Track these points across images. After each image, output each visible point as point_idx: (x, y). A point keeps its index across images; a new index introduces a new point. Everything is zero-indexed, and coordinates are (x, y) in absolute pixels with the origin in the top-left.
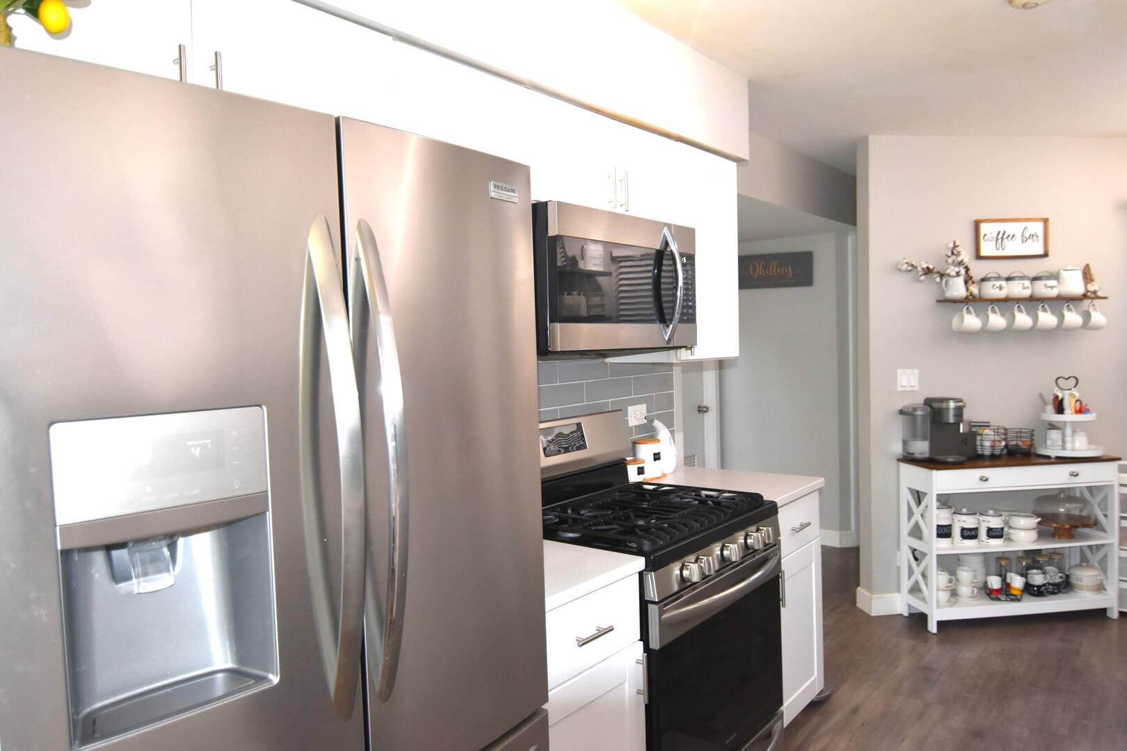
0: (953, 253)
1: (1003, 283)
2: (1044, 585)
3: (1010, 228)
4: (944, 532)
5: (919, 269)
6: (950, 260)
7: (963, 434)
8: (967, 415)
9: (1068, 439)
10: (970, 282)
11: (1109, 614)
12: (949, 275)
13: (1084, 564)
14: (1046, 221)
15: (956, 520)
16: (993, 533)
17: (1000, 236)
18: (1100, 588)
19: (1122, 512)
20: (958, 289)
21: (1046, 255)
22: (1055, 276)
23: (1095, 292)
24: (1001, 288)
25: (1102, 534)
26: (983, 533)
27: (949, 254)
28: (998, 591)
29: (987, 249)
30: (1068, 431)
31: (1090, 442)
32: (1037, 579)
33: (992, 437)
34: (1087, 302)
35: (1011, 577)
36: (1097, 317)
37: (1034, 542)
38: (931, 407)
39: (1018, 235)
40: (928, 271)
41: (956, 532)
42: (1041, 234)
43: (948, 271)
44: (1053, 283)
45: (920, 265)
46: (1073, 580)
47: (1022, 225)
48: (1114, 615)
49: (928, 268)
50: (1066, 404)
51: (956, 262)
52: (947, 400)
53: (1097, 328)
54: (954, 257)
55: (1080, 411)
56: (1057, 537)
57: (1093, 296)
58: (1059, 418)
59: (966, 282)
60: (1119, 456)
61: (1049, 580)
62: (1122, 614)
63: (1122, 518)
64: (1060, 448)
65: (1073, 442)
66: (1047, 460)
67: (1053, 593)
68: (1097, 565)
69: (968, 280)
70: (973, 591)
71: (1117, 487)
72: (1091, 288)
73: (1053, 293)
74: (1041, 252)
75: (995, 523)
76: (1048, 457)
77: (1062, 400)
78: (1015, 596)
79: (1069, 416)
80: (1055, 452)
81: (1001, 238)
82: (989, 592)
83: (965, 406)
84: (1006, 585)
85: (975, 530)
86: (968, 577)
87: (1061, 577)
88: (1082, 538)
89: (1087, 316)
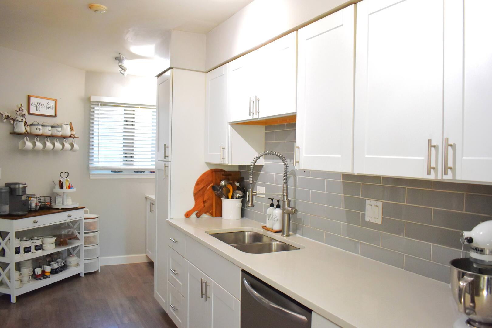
0: (19, 110)
1: (40, 127)
2: (58, 268)
3: (44, 102)
4: (17, 251)
5: (4, 116)
6: (18, 113)
7: (23, 200)
8: (28, 192)
9: (65, 200)
10: (26, 125)
11: (81, 275)
12: (18, 121)
13: (71, 256)
14: (56, 101)
15: (21, 244)
16: (38, 248)
17: (38, 105)
18: (78, 265)
19: (85, 230)
20: (21, 129)
21: (55, 116)
22: (60, 126)
23: (74, 135)
24: (40, 130)
25: (77, 241)
26: (33, 249)
27: (18, 110)
28: (40, 275)
29: (33, 110)
30: (65, 197)
31: (73, 201)
32: (55, 266)
33: (36, 202)
34: (71, 139)
35: (45, 267)
36: (76, 146)
37: (55, 248)
38: (10, 187)
39: (46, 105)
40: (8, 117)
41: (22, 250)
42: (54, 106)
43: (17, 119)
44: (59, 129)
45: (4, 114)
46: (68, 264)
47: (47, 101)
48: (83, 275)
49: (8, 116)
50: (64, 185)
51: (21, 115)
52: (19, 184)
53: (75, 151)
54: (20, 111)
55: (69, 187)
56: (61, 245)
57: (73, 137)
58: (62, 191)
59: (25, 125)
60: (84, 207)
61: (60, 265)
62: (85, 274)
63: (85, 233)
64: (62, 204)
65: (67, 202)
66: (57, 210)
67: (61, 271)
68: (75, 255)
69: (25, 123)
70: (30, 277)
71: (84, 219)
72: (73, 133)
73: (60, 134)
74: (54, 115)
75: (39, 242)
76: (58, 209)
77: (63, 182)
78: (46, 276)
79: (65, 190)
80: (60, 207)
81: (39, 105)
82: (35, 277)
83: (27, 187)
84: (43, 272)
85: (30, 247)
86: (27, 271)
87: (64, 263)
88: (71, 244)
89: (72, 145)
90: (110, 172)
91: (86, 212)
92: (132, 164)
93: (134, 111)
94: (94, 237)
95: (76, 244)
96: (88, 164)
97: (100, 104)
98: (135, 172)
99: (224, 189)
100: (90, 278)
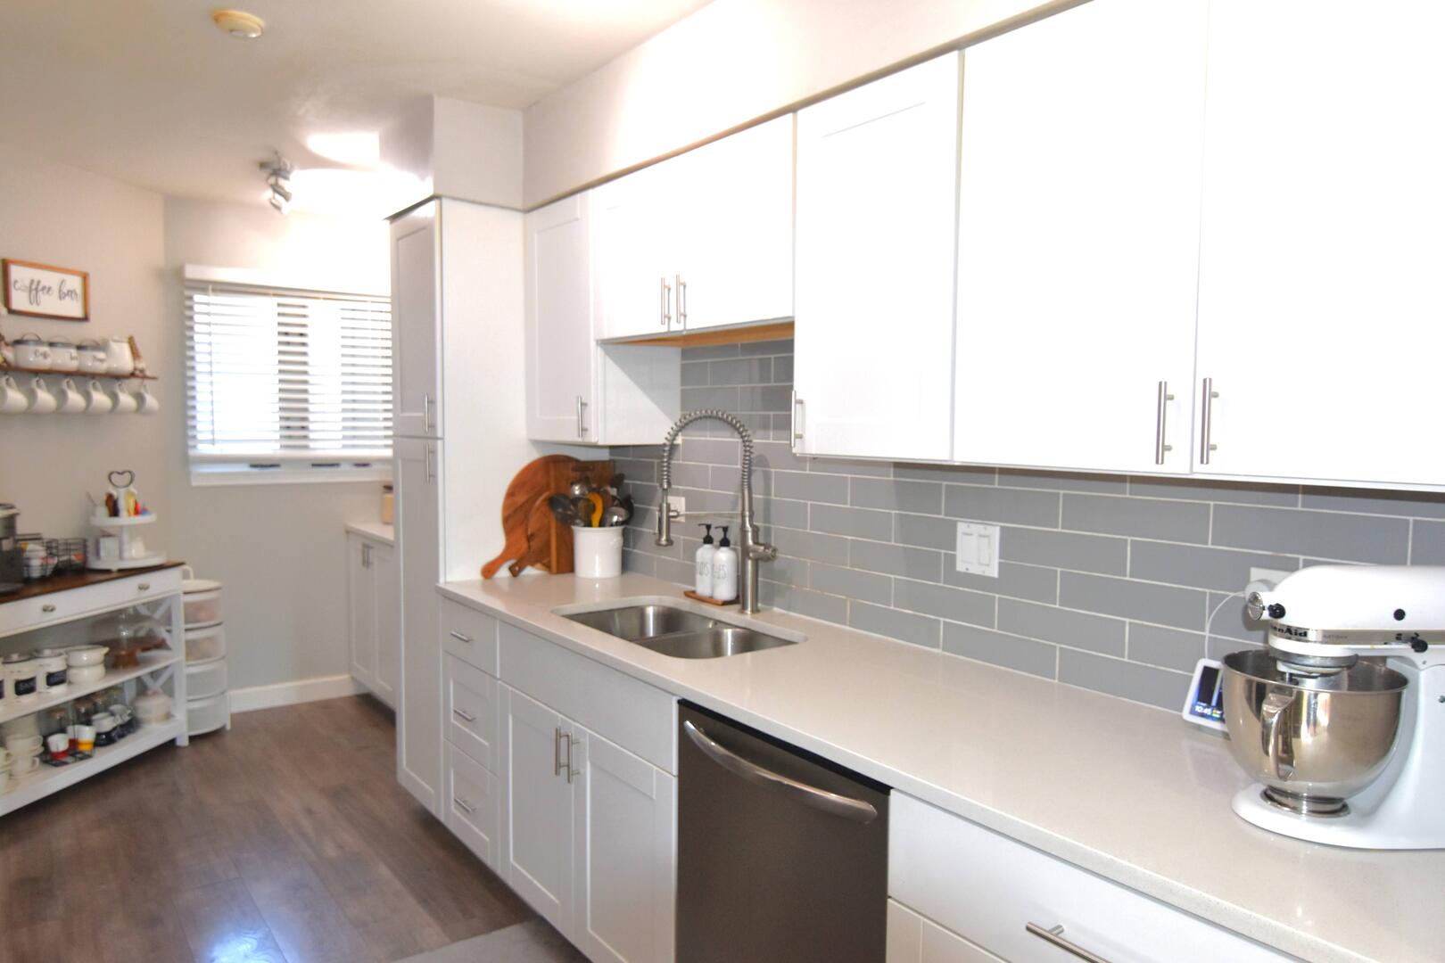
1: (46, 349)
2: (114, 729)
3: (49, 279)
7: (8, 552)
8: (22, 528)
9: (126, 546)
10: (3, 343)
11: (179, 743)
13: (150, 692)
14: (85, 277)
15: (6, 672)
16: (54, 679)
17: (34, 287)
18: (168, 716)
19: (185, 624)
21: (85, 319)
22: (100, 346)
23: (143, 371)
24: (45, 355)
25: (165, 653)
26: (41, 683)
28: (65, 753)
29: (19, 301)
30: (126, 537)
31: (148, 547)
32: (106, 723)
33: (42, 554)
34: (134, 382)
35: (77, 730)
36: (151, 401)
37: (100, 680)
39: (55, 288)
41: (9, 688)
42: (79, 290)
44: (101, 355)
46: (141, 715)
47: (59, 276)
48: (184, 742)
50: (122, 505)
53: (150, 413)
55: (137, 512)
56: (121, 667)
57: (141, 375)
58: (115, 521)
60: (180, 561)
61: (119, 721)
62: (192, 739)
63: (187, 630)
64: (117, 558)
65: (130, 551)
66: (106, 575)
67: (123, 736)
68: (159, 691)
70: (34, 760)
71: (181, 596)
72: (141, 365)
73: (102, 367)
74: (78, 313)
75: (55, 665)
76: (108, 571)
77: (117, 498)
78: (81, 752)
79: (125, 519)
80: (115, 566)
81: (35, 289)
82: (50, 759)
83: (18, 514)
84: (74, 743)
85: (32, 680)
86: (25, 745)
87: (129, 715)
88: (148, 662)
89: (140, 398)
90: (245, 468)
91: (186, 576)
92: (306, 447)
93: (304, 307)
94: (209, 639)
95: (161, 659)
96: (186, 447)
97: (210, 287)
98: (314, 465)
99: (581, 504)
100: (206, 747)
